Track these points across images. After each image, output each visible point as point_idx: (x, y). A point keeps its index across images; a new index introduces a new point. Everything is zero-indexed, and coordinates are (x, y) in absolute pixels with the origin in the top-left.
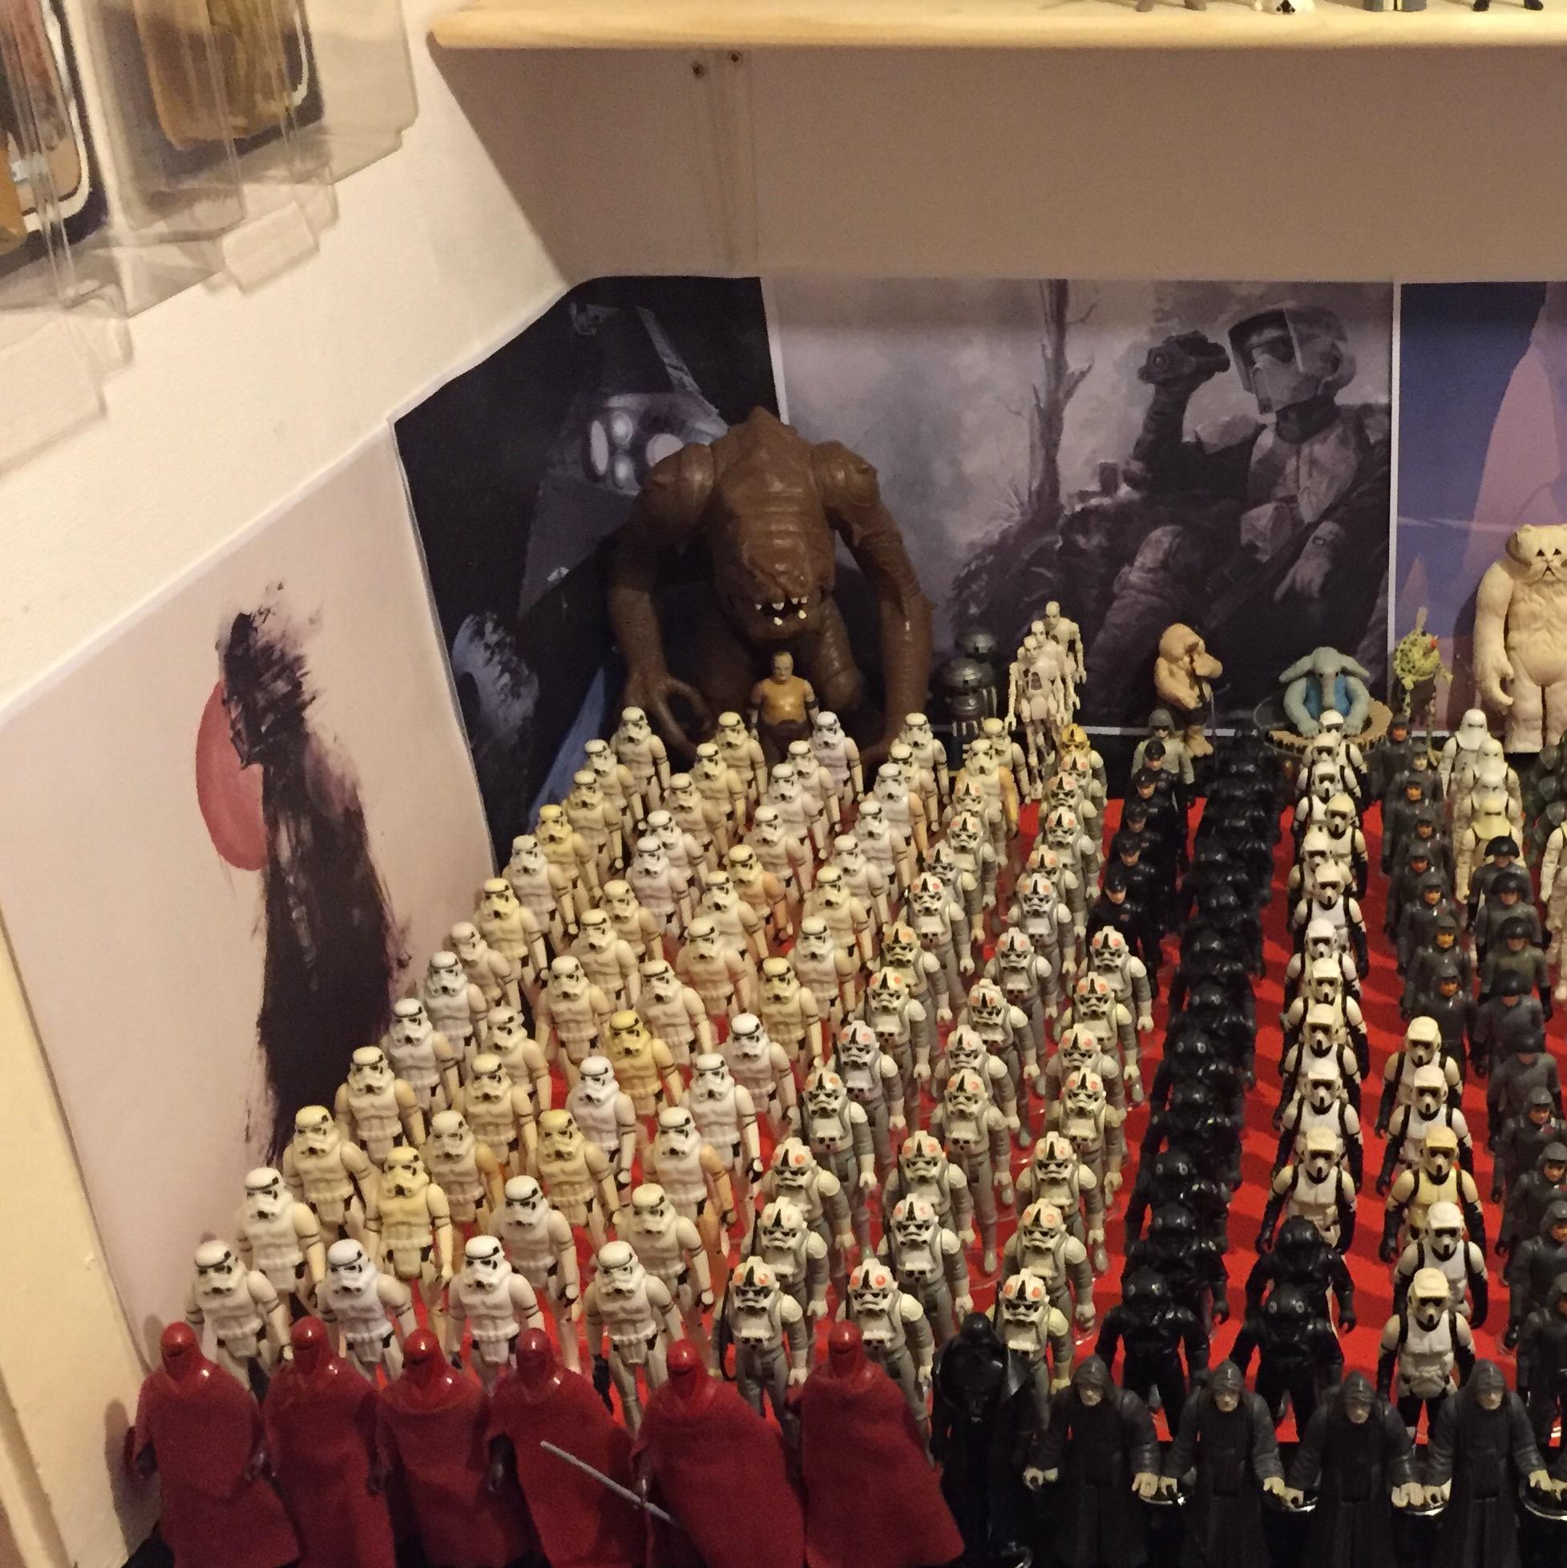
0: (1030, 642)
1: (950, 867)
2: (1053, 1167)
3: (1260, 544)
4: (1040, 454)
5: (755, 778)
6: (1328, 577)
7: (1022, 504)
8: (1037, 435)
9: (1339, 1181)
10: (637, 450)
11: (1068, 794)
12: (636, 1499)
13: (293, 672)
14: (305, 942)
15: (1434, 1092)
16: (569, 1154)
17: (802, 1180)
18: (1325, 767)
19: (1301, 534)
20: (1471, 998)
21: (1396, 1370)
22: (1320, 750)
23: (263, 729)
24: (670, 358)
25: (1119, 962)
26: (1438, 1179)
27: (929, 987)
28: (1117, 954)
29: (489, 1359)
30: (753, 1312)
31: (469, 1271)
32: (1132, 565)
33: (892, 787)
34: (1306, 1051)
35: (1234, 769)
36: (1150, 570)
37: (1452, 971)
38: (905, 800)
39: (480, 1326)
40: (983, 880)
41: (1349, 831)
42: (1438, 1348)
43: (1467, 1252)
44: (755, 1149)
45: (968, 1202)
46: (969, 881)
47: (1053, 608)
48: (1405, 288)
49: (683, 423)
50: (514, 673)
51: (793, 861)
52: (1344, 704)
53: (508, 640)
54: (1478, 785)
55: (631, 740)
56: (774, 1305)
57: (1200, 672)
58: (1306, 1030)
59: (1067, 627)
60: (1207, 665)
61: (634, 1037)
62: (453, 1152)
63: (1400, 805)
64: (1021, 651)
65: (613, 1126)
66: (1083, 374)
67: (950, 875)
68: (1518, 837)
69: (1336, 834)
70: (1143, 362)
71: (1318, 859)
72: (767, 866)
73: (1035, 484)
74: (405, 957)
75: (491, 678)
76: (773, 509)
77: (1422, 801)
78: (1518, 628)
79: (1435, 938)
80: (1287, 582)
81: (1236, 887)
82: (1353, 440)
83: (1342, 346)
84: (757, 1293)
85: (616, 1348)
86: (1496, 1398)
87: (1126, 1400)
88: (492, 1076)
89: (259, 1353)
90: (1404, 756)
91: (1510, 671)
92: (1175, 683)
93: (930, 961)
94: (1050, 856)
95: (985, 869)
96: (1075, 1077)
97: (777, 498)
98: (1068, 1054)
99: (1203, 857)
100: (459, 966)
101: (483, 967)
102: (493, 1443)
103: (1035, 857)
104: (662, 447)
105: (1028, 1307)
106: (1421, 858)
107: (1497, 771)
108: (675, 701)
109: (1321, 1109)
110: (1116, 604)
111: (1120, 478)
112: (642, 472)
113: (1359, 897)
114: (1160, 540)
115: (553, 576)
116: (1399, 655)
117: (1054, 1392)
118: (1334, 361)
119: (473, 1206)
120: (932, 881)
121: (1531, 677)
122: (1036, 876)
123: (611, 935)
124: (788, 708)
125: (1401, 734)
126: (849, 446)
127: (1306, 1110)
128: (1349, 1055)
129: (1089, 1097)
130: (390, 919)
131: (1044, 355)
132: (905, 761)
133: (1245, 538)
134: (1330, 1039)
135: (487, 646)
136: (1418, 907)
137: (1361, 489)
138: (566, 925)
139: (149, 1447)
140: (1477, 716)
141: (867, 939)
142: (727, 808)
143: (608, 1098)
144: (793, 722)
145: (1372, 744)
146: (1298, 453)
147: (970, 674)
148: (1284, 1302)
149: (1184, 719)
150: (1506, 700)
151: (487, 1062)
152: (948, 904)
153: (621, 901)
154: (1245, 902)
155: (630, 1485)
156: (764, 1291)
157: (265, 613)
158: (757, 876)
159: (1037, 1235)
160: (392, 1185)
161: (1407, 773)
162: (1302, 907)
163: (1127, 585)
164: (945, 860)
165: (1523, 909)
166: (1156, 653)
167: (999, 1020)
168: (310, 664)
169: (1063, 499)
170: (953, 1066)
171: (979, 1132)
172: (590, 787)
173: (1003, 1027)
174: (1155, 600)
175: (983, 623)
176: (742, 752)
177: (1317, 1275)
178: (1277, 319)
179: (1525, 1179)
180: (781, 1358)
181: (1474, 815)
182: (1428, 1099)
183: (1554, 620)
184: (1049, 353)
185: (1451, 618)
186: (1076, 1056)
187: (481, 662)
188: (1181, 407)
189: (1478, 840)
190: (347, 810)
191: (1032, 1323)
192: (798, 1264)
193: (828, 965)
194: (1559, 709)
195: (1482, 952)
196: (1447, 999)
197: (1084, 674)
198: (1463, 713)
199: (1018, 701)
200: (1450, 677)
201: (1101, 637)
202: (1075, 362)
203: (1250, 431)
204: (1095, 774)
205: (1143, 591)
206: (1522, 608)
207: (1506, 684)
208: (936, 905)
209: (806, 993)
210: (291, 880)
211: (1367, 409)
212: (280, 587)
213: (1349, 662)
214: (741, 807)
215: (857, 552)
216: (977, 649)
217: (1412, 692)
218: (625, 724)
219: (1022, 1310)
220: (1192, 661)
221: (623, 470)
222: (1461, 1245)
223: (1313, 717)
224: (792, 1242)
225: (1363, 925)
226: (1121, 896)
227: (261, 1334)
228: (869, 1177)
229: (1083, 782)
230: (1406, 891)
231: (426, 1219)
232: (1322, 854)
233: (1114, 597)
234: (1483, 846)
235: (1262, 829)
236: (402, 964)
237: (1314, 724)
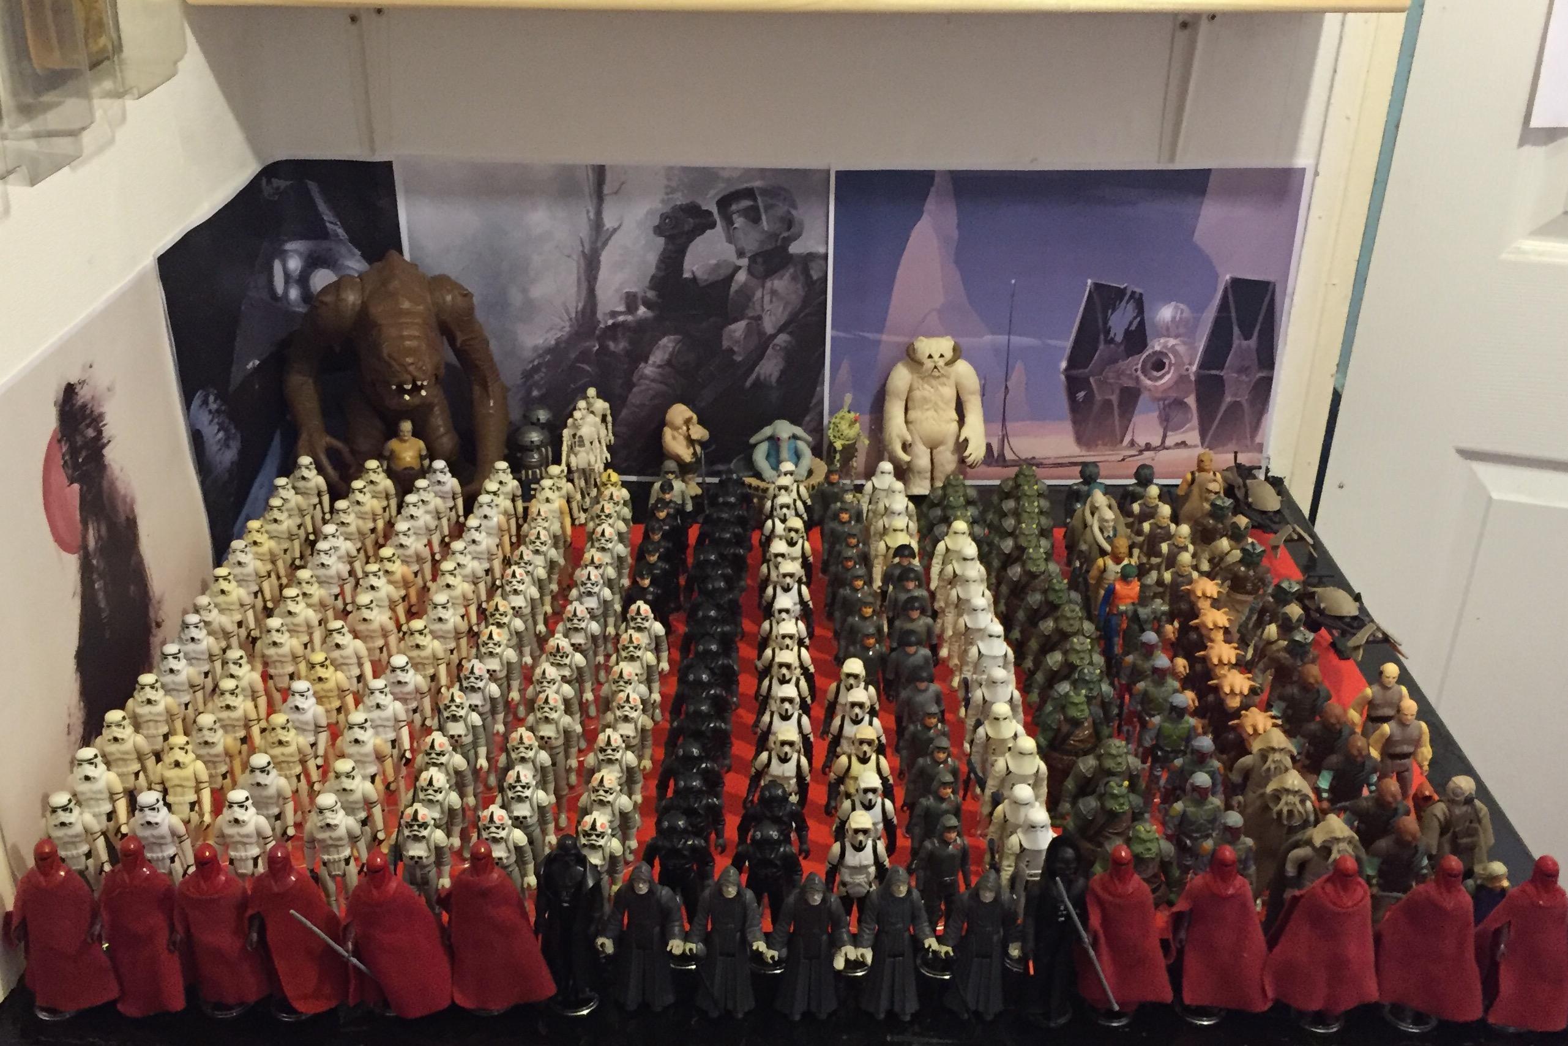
0: (577, 414)
1: (529, 563)
2: (609, 752)
3: (736, 349)
4: (584, 285)
5: (388, 506)
6: (783, 372)
7: (571, 319)
8: (582, 271)
9: (799, 761)
10: (303, 280)
11: (609, 516)
12: (346, 954)
13: (98, 423)
14: (102, 605)
15: (861, 705)
16: (287, 742)
17: (443, 759)
18: (784, 498)
19: (763, 343)
20: (884, 649)
21: (838, 879)
22: (780, 488)
23: (80, 460)
24: (328, 216)
25: (647, 624)
26: (864, 760)
27: (519, 641)
28: (646, 619)
29: (242, 871)
30: (417, 839)
31: (229, 812)
32: (646, 362)
33: (486, 510)
34: (775, 682)
35: (721, 500)
36: (659, 366)
37: (872, 630)
38: (495, 519)
39: (236, 850)
40: (550, 573)
41: (800, 542)
42: (865, 863)
43: (883, 805)
44: (407, 745)
45: (551, 777)
46: (542, 573)
47: (592, 392)
48: (837, 172)
49: (336, 261)
50: (226, 430)
51: (419, 559)
52: (795, 459)
53: (223, 408)
54: (888, 512)
55: (304, 478)
56: (430, 835)
57: (694, 437)
58: (775, 669)
59: (601, 405)
60: (699, 432)
61: (324, 670)
62: (210, 740)
63: (834, 525)
64: (570, 421)
65: (312, 727)
66: (615, 230)
67: (530, 568)
68: (915, 545)
69: (792, 543)
70: (657, 222)
71: (780, 559)
72: (405, 562)
73: (580, 306)
74: (160, 620)
75: (212, 434)
76: (403, 320)
77: (849, 522)
78: (914, 408)
79: (860, 610)
80: (754, 376)
81: (724, 577)
82: (802, 278)
83: (794, 212)
84: (420, 826)
85: (325, 864)
86: (903, 889)
87: (664, 892)
88: (232, 693)
89: (87, 868)
90: (837, 493)
91: (909, 438)
92: (676, 444)
93: (518, 624)
94: (598, 556)
95: (552, 565)
96: (622, 695)
97: (408, 313)
98: (616, 682)
99: (702, 557)
100: (202, 624)
101: (215, 626)
102: (252, 917)
103: (587, 557)
104: (322, 279)
105: (598, 836)
106: (849, 559)
107: (900, 503)
108: (332, 453)
109: (786, 717)
110: (635, 390)
111: (640, 301)
112: (307, 296)
113: (808, 585)
114: (666, 346)
115: (250, 366)
116: (832, 426)
117: (613, 894)
118: (789, 223)
119: (220, 778)
120: (519, 571)
121: (924, 444)
122: (590, 568)
123: (302, 605)
124: (408, 459)
125: (835, 478)
126: (453, 277)
127: (776, 718)
128: (803, 684)
129: (632, 708)
130: (151, 594)
131: (589, 218)
132: (495, 493)
133: (726, 344)
134: (791, 673)
135: (210, 412)
136: (848, 591)
137: (807, 311)
138: (265, 601)
139: (24, 922)
140: (887, 466)
141: (473, 610)
142: (371, 525)
143: (310, 708)
144: (412, 468)
145: (813, 487)
146: (763, 287)
147: (535, 437)
148: (765, 832)
149: (684, 469)
150: (906, 458)
151: (228, 684)
152: (528, 587)
153: (308, 583)
154: (730, 588)
155: (342, 944)
156: (424, 825)
157: (82, 383)
158: (397, 568)
159: (601, 792)
160: (172, 760)
161: (839, 504)
162: (770, 591)
163: (643, 377)
164: (526, 558)
165: (922, 593)
166: (663, 423)
167: (567, 661)
168: (108, 419)
169: (599, 316)
170: (538, 689)
171: (558, 731)
172: (279, 509)
173: (570, 666)
174: (663, 387)
175: (542, 402)
176: (380, 487)
177: (785, 819)
178: (749, 193)
179: (921, 761)
180: (434, 871)
181: (885, 531)
182: (857, 710)
183: (940, 404)
184: (592, 215)
185: (867, 402)
186: (622, 683)
187: (206, 423)
188: (682, 252)
189: (888, 548)
190: (128, 519)
191: (600, 846)
192: (442, 812)
193: (450, 626)
194: (942, 465)
195: (891, 623)
196: (868, 649)
197: (612, 438)
198: (877, 465)
199: (568, 456)
200: (867, 442)
201: (624, 413)
202: (609, 221)
203: (730, 270)
204: (625, 504)
205: (653, 381)
206: (917, 394)
207: (905, 447)
208: (521, 587)
209: (436, 643)
210: (95, 562)
211: (811, 257)
212: (91, 367)
213: (799, 431)
214: (380, 524)
215: (458, 352)
216: (538, 420)
217: (841, 451)
218: (300, 467)
219: (594, 837)
220: (688, 429)
221: (294, 293)
222: (879, 800)
223: (773, 468)
224: (440, 797)
225: (810, 603)
226: (647, 582)
227: (88, 855)
228: (483, 762)
229: (617, 508)
230: (839, 581)
231: (193, 784)
232: (783, 555)
233: (634, 385)
234: (892, 552)
235: (740, 541)
236: (158, 625)
237: (774, 473)
